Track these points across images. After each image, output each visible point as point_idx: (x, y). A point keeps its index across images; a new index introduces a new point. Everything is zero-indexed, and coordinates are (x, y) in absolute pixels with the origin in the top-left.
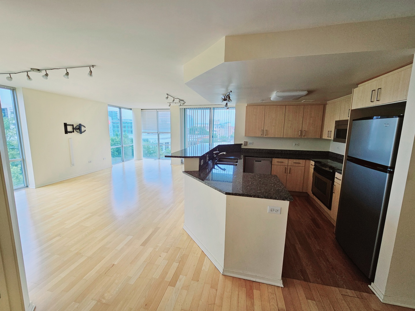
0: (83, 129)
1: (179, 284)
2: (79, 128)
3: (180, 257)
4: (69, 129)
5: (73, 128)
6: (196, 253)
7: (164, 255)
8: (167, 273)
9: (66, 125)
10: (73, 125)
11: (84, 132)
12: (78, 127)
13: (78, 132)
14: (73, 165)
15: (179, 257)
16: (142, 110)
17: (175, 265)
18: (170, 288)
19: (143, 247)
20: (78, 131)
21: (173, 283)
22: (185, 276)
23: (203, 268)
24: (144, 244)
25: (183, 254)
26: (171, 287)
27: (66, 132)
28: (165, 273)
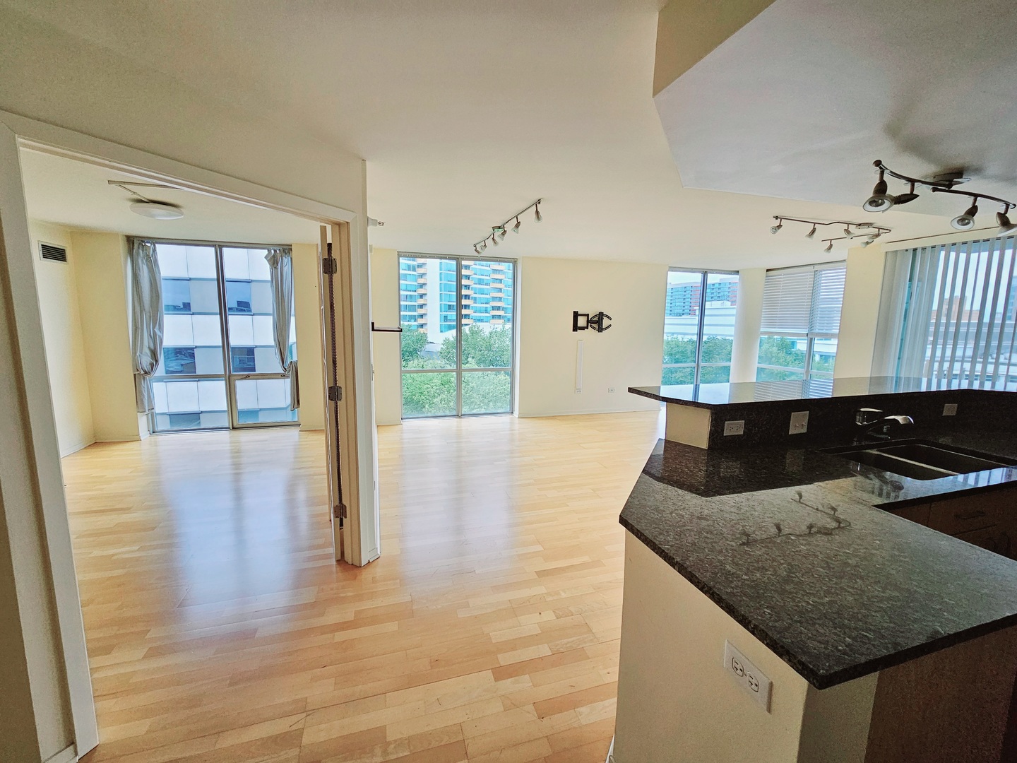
0: (606, 322)
1: (507, 685)
2: (597, 322)
3: (568, 645)
4: (582, 321)
5: (588, 322)
6: (608, 670)
7: (548, 616)
8: (513, 649)
9: (576, 315)
10: (588, 315)
11: (606, 329)
12: (596, 319)
13: (594, 328)
14: (579, 391)
15: (566, 644)
16: (768, 271)
17: (544, 650)
18: (489, 674)
19: (537, 577)
20: (596, 326)
21: (501, 673)
22: (531, 684)
23: (584, 710)
24: (541, 574)
25: (581, 646)
26: (491, 674)
27: (576, 328)
28: (513, 645)
